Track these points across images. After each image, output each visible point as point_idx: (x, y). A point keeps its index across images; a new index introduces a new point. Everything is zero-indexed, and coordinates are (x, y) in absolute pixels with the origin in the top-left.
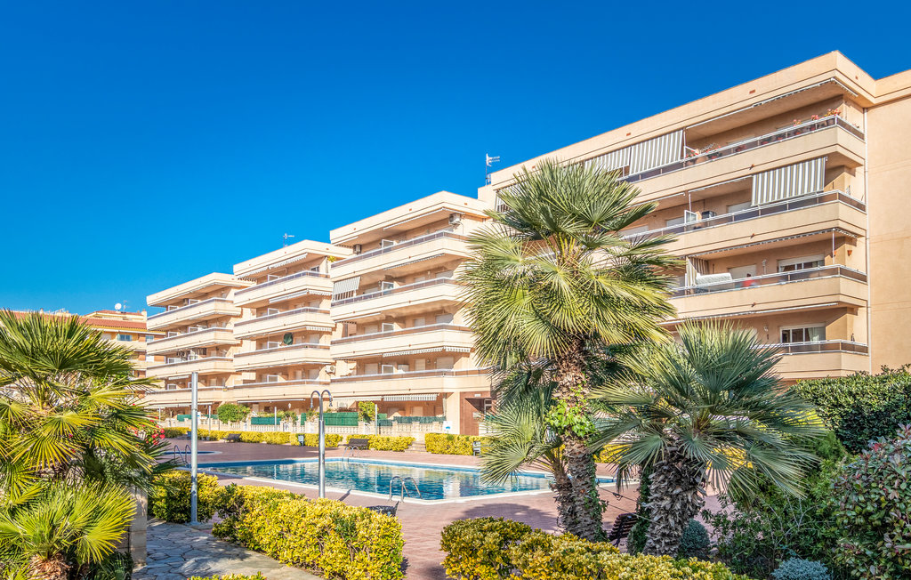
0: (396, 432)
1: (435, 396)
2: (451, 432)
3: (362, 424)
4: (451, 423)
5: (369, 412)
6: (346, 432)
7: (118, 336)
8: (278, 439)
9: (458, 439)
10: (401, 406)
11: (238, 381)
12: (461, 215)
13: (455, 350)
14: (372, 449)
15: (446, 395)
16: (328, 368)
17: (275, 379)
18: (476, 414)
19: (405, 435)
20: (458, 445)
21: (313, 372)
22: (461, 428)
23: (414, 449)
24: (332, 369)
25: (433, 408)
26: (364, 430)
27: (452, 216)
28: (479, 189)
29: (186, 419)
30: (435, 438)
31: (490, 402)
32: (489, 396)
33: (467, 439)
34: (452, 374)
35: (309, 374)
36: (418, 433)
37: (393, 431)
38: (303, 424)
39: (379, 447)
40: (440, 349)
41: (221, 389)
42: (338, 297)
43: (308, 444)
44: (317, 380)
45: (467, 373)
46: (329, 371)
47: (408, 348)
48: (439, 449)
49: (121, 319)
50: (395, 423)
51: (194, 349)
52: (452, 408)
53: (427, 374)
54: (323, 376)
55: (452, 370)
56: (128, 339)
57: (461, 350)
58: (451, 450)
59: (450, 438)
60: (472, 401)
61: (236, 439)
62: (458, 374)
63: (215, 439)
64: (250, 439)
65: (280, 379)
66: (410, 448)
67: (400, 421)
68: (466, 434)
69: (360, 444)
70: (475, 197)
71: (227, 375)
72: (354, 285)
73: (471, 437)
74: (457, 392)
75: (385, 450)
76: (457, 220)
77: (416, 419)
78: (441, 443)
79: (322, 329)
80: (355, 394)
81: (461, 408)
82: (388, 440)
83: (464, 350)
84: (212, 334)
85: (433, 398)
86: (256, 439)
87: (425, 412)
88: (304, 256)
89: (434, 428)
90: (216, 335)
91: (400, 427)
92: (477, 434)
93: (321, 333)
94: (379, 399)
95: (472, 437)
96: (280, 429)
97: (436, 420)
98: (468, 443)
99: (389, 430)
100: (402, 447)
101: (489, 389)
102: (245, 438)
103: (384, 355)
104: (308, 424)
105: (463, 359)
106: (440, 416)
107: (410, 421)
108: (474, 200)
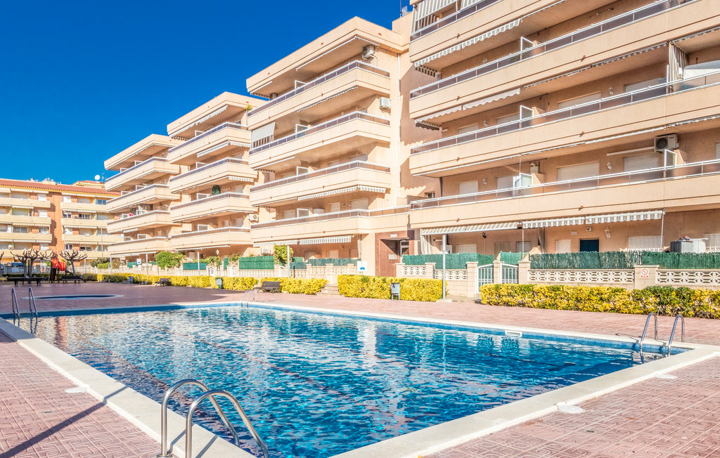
0: (310, 274)
1: (350, 237)
2: (366, 273)
3: (278, 266)
4: (366, 263)
5: (283, 256)
6: (261, 275)
7: (95, 201)
8: (200, 283)
9: (374, 280)
10: (316, 250)
11: (178, 232)
12: (375, 47)
13: (370, 189)
14: (285, 292)
15: (361, 236)
16: (251, 217)
17: (206, 228)
18: (393, 256)
19: (319, 278)
20: (374, 287)
21: (239, 220)
22: (377, 270)
23: (326, 292)
24: (255, 217)
25: (348, 251)
26: (280, 273)
27: (365, 49)
28: (393, 22)
29: (134, 266)
30: (349, 280)
31: (407, 244)
32: (406, 236)
33: (384, 281)
34: (366, 214)
35: (235, 222)
36: (331, 274)
37: (307, 273)
38: (225, 268)
39: (291, 290)
40: (354, 189)
41: (163, 239)
42: (255, 144)
43: (226, 287)
44: (242, 228)
45: (383, 213)
46: (252, 219)
47: (322, 190)
48: (352, 292)
49: (100, 188)
50: (309, 266)
51: (142, 205)
52: (367, 249)
53: (341, 215)
54: (246, 224)
55: (367, 211)
56: (105, 203)
57: (376, 190)
58: (366, 293)
59: (365, 280)
60: (387, 242)
61: (167, 283)
62: (373, 214)
63: (151, 283)
64: (179, 283)
65: (210, 228)
66: (323, 291)
67: (314, 263)
68: (382, 275)
69: (272, 287)
70: (390, 27)
71: (169, 227)
72: (269, 131)
73: (388, 279)
74: (372, 233)
75: (297, 293)
76: (371, 52)
77: (330, 261)
78: (354, 286)
79: (244, 180)
80: (273, 239)
81: (377, 249)
82: (300, 282)
83: (379, 190)
84: (153, 189)
85: (348, 240)
86: (183, 283)
87: (340, 255)
88: (225, 108)
89: (348, 270)
90: (156, 191)
91: (315, 269)
92: (394, 275)
93: (243, 184)
94: (295, 242)
95: (390, 278)
96: (205, 273)
97: (350, 262)
98: (385, 285)
99: (303, 273)
100: (315, 290)
101: (406, 229)
102: (174, 282)
103: (300, 199)
104: (230, 268)
105: (378, 200)
106: (355, 259)
107: (323, 263)
108: (388, 31)
